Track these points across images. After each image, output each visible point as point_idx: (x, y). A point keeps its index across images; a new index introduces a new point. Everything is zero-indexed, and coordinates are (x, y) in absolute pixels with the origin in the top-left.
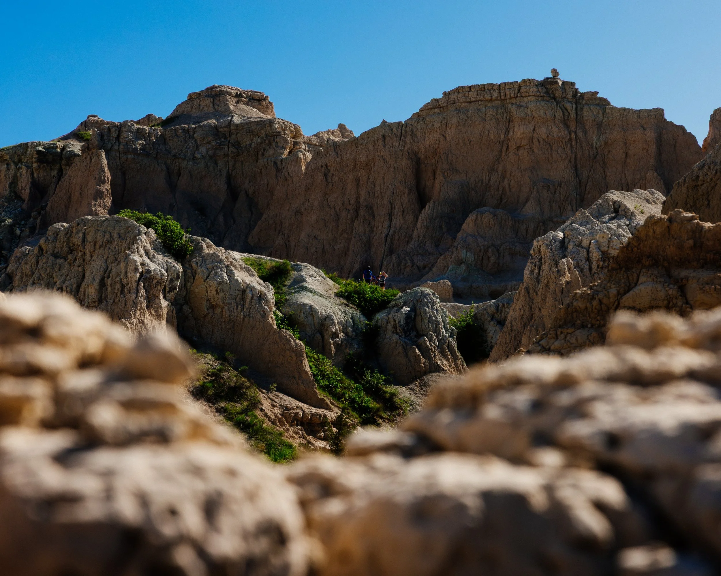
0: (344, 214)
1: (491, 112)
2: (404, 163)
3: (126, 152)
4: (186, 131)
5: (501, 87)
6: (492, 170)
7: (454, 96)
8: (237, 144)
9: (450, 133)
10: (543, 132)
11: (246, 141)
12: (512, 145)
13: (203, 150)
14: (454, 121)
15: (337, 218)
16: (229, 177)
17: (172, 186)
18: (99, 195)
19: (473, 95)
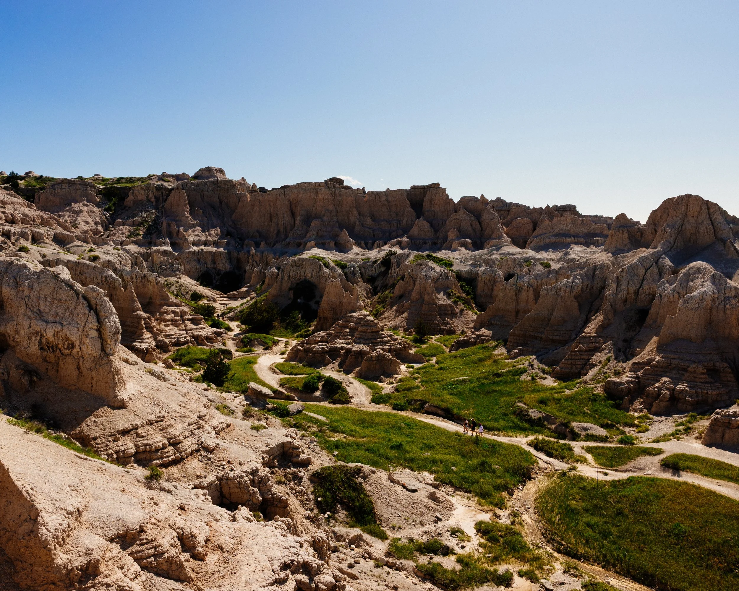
0: (266, 214)
1: (312, 190)
2: (287, 202)
3: (190, 190)
4: (205, 182)
5: (315, 184)
6: (313, 206)
7: (300, 185)
8: (220, 187)
9: (301, 195)
10: (326, 197)
11: (223, 186)
12: (318, 201)
13: (210, 188)
14: (302, 192)
15: (264, 215)
16: (219, 197)
17: (203, 200)
18: (186, 205)
19: (306, 185)
